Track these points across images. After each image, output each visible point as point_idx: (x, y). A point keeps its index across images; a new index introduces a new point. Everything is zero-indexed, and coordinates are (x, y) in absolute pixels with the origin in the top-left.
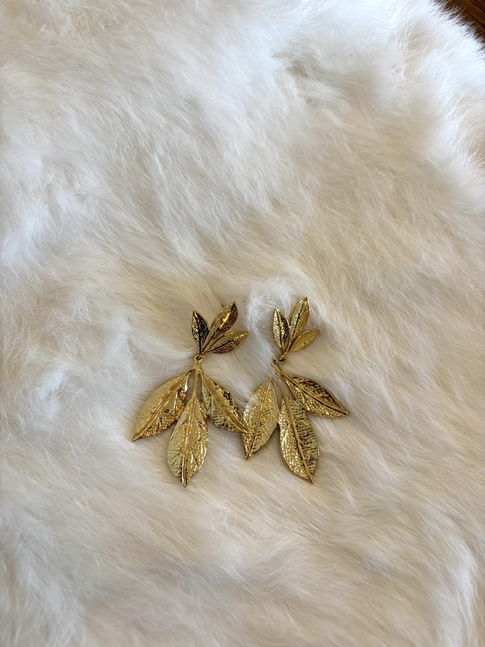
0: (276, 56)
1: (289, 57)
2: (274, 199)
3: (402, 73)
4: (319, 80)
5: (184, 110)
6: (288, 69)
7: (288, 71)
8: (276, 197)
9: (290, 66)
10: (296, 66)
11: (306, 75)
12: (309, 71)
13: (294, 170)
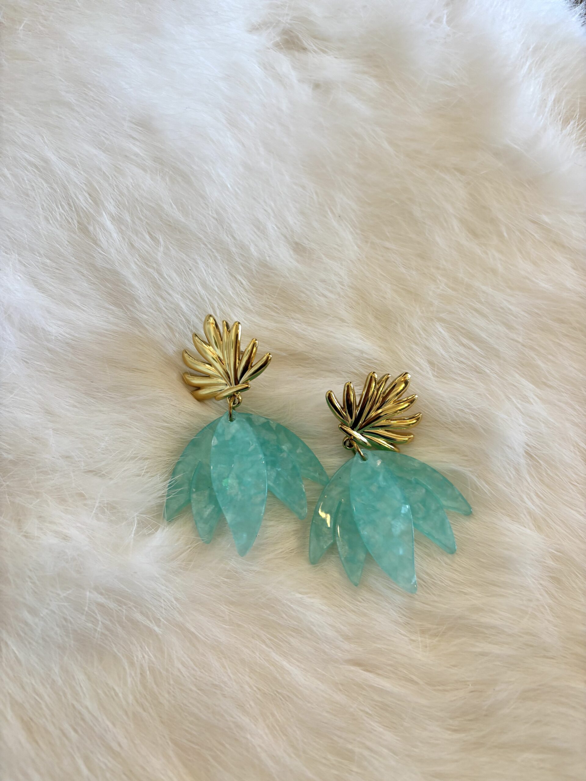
1: (274, 27)
4: (325, 52)
6: (277, 45)
7: (276, 48)
9: (278, 39)
12: (307, 42)
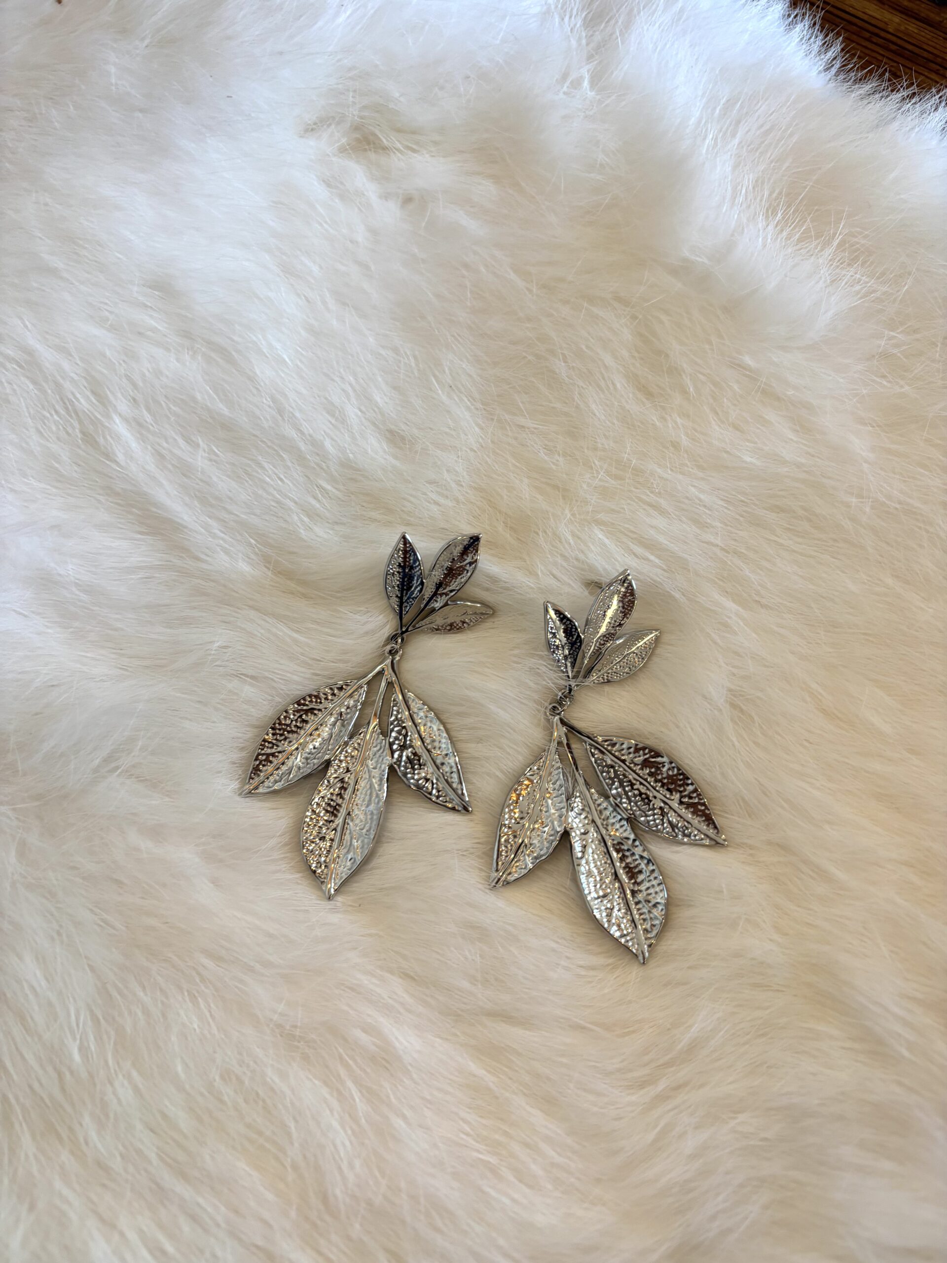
0: (311, 130)
1: (338, 123)
2: (391, 432)
3: (586, 84)
4: (414, 151)
5: (146, 306)
7: (343, 154)
8: (393, 427)
10: (358, 136)
11: (384, 148)
12: (387, 138)
13: (415, 357)
